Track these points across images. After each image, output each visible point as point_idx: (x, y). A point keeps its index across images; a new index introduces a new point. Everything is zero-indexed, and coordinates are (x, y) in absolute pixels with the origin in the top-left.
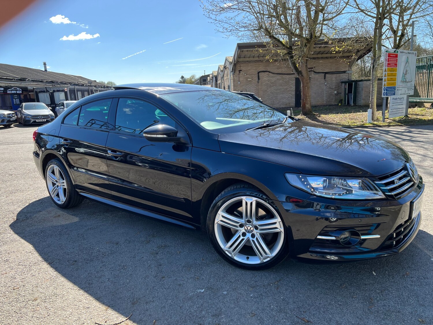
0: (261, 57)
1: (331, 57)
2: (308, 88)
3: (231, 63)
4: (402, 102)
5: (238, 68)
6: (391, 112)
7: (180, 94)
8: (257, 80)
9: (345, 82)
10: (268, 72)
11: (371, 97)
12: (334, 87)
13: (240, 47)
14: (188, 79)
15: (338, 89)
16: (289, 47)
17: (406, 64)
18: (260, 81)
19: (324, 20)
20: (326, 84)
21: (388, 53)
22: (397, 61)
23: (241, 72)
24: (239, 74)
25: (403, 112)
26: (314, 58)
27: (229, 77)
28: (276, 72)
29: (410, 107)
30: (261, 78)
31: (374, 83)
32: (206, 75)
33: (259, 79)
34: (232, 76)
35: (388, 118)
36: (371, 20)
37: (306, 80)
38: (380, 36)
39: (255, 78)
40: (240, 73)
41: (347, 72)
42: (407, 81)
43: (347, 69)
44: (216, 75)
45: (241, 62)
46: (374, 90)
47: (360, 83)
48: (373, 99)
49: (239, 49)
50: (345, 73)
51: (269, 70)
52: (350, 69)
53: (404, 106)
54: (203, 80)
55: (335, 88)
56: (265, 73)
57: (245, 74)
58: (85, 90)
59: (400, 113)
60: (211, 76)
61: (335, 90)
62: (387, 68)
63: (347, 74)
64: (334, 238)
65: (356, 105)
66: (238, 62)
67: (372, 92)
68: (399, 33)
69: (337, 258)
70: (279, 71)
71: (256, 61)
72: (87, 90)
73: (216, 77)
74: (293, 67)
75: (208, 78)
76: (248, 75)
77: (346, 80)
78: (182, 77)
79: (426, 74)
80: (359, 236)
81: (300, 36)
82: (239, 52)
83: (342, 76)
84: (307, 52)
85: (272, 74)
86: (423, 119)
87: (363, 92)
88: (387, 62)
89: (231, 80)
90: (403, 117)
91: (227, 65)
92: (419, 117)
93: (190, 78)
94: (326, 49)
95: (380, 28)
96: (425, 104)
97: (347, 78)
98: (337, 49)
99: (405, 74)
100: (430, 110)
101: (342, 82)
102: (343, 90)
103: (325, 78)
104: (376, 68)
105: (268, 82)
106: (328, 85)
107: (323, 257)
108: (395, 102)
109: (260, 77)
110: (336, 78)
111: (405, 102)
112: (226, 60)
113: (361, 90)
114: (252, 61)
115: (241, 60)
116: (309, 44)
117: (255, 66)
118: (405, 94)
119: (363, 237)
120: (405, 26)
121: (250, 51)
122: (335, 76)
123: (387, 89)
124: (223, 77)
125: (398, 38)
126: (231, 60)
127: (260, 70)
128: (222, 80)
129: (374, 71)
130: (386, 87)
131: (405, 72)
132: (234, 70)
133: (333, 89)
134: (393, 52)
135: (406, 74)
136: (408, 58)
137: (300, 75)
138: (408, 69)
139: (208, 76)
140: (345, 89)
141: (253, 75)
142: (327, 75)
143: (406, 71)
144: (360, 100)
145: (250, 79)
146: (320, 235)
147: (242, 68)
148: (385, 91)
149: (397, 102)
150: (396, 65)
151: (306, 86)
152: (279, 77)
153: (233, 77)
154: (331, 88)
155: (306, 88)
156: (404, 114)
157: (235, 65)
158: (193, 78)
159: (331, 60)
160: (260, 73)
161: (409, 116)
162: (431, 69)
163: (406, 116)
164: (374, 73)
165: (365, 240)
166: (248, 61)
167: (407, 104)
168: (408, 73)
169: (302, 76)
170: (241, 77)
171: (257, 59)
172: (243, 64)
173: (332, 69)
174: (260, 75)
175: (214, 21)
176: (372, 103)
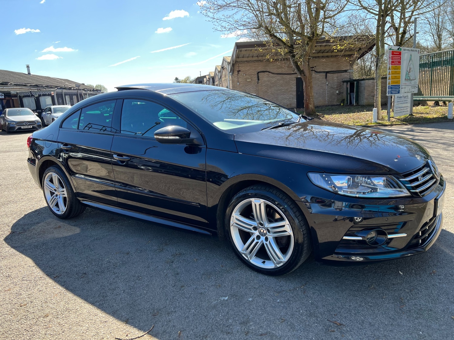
0: (260, 56)
1: (331, 56)
2: (311, 88)
3: (229, 63)
4: (406, 101)
5: (237, 69)
6: (396, 111)
7: (190, 94)
8: (257, 80)
9: (347, 82)
10: (268, 73)
11: (376, 96)
12: (335, 87)
13: (239, 46)
14: (182, 80)
15: (340, 89)
16: (290, 45)
17: (410, 61)
18: (260, 81)
19: (325, 18)
20: (327, 84)
21: (391, 51)
22: (400, 58)
23: (240, 72)
24: (238, 75)
25: (408, 111)
26: (316, 57)
27: (227, 78)
28: (276, 72)
29: (414, 106)
30: (261, 78)
31: (378, 82)
32: (202, 76)
33: (258, 79)
34: (230, 77)
35: (393, 117)
36: (373, 18)
37: (308, 80)
38: (383, 34)
39: (255, 79)
40: (238, 73)
41: (348, 71)
42: (411, 79)
43: (348, 68)
44: (213, 76)
45: (239, 62)
46: (378, 89)
47: (362, 82)
48: (378, 98)
49: (237, 48)
50: (346, 72)
51: (268, 70)
52: (352, 69)
53: (409, 105)
54: (199, 81)
55: (337, 87)
56: (265, 73)
57: (244, 75)
58: (73, 93)
59: (405, 111)
60: (207, 77)
61: (337, 90)
62: (391, 65)
63: (349, 73)
64: (360, 238)
65: (359, 104)
66: (236, 62)
67: (376, 90)
69: (362, 259)
70: (280, 71)
71: (255, 61)
72: (76, 94)
73: (213, 78)
74: (295, 67)
75: (205, 79)
76: (247, 76)
77: (347, 79)
78: (177, 79)
79: (429, 72)
80: (386, 235)
81: (301, 34)
82: (237, 51)
83: (344, 75)
84: (309, 50)
85: (272, 74)
86: (428, 117)
87: (366, 91)
88: (391, 60)
89: (229, 80)
90: (408, 115)
91: (225, 66)
92: (423, 115)
93: (185, 80)
94: (327, 48)
95: (383, 26)
96: (428, 102)
97: (348, 77)
98: (339, 47)
99: (408, 72)
100: (434, 108)
101: (344, 82)
102: (345, 89)
103: (326, 78)
104: (380, 66)
105: (269, 82)
106: (329, 85)
107: (348, 258)
108: (400, 100)
109: (259, 77)
110: (337, 77)
111: (409, 100)
112: (224, 60)
113: (363, 89)
114: (250, 61)
115: (238, 60)
116: (311, 42)
117: (255, 66)
118: (409, 92)
119: (390, 236)
120: (406, 24)
121: (248, 50)
122: (336, 75)
123: (391, 87)
124: (220, 78)
125: (400, 36)
126: (229, 60)
127: (259, 71)
128: (220, 81)
129: (377, 69)
130: (390, 85)
131: (408, 70)
132: (232, 71)
133: (335, 89)
134: (397, 49)
135: (410, 72)
136: (411, 55)
137: (303, 75)
138: (411, 66)
139: (205, 77)
140: (347, 88)
141: (253, 76)
142: (328, 75)
143: (410, 69)
144: (362, 99)
145: (249, 80)
146: (346, 235)
147: (240, 68)
148: (390, 90)
149: (402, 100)
150: (400, 62)
151: (309, 86)
152: (279, 77)
153: (232, 77)
154: (332, 88)
155: (309, 87)
156: (409, 113)
157: (233, 65)
158: (188, 79)
159: (332, 59)
160: (259, 73)
161: (413, 114)
162: (433, 67)
163: (411, 115)
164: (378, 71)
165: (392, 239)
166: (246, 61)
167: (411, 102)
168: (412, 71)
169: (304, 75)
170: (240, 77)
171: (256, 58)
172: (241, 64)
173: (333, 68)
174: (259, 75)
175: (212, 19)
176: (377, 102)
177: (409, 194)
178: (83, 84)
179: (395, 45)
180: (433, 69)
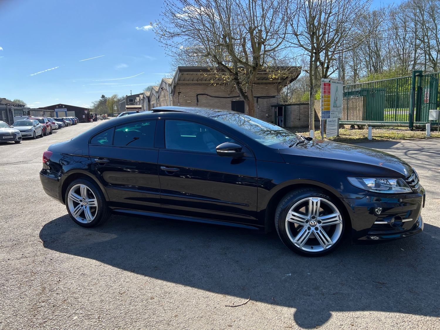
0: (199, 80)
1: (262, 83)
2: (253, 111)
3: (170, 85)
4: (334, 124)
5: (177, 90)
6: (328, 132)
8: (196, 102)
9: (275, 106)
10: (206, 95)
11: (310, 119)
12: (265, 110)
13: (181, 70)
14: (109, 98)
15: (269, 112)
16: (235, 73)
17: (336, 92)
18: (199, 103)
19: (265, 51)
20: (258, 107)
21: (324, 82)
22: (330, 89)
23: (180, 94)
24: (178, 96)
25: (336, 133)
26: (258, 84)
27: (166, 98)
28: (214, 96)
29: (340, 128)
30: (200, 100)
31: (312, 108)
32: (132, 95)
33: (198, 101)
34: (171, 98)
35: (325, 138)
36: (308, 54)
37: (252, 104)
38: (316, 68)
39: (194, 100)
40: (179, 95)
41: (276, 97)
42: (338, 106)
43: (276, 94)
44: (149, 95)
45: (180, 84)
47: (289, 107)
48: (312, 121)
49: (180, 72)
50: (274, 98)
51: (207, 93)
52: (278, 95)
53: (336, 127)
54: (130, 100)
55: (267, 111)
56: (204, 95)
57: (185, 97)
59: (334, 133)
60: (141, 96)
61: (267, 113)
62: (323, 94)
63: (276, 99)
64: (386, 223)
65: (286, 126)
66: (178, 84)
67: (311, 115)
68: (326, 66)
70: (217, 94)
71: (195, 84)
73: (149, 98)
74: (240, 92)
75: (138, 98)
76: (187, 98)
77: (275, 104)
78: (103, 96)
79: (346, 100)
80: (401, 220)
81: (246, 64)
82: (180, 75)
83: (272, 100)
84: (253, 78)
85: (210, 97)
86: (352, 138)
87: (292, 115)
88: (323, 90)
89: (170, 101)
90: (336, 136)
91: (165, 87)
92: (347, 137)
93: (112, 97)
94: (264, 76)
95: (316, 61)
96: (344, 125)
97: (276, 102)
98: (274, 76)
99: (336, 100)
100: (351, 131)
101: (272, 106)
102: (274, 113)
103: (257, 102)
104: (313, 94)
105: (207, 104)
106: (260, 109)
108: (330, 124)
109: (198, 100)
110: (267, 102)
111: (336, 124)
112: (163, 81)
113: (290, 113)
114: (190, 84)
115: (181, 82)
116: (255, 71)
117: (193, 88)
118: (336, 117)
119: (403, 221)
120: (329, 60)
121: (190, 74)
122: (266, 100)
123: (324, 113)
124: (158, 98)
125: (325, 70)
126: (170, 81)
127: (198, 93)
128: (158, 101)
129: (312, 97)
130: (323, 111)
131: (336, 99)
132: (173, 92)
133: (265, 112)
134: (329, 81)
135: (336, 101)
136: (337, 87)
137: (247, 99)
138: (338, 96)
139: (138, 95)
140: (276, 112)
141: (192, 97)
142: (259, 99)
143: (337, 98)
144: (289, 122)
145: (189, 101)
147: (181, 90)
148: (323, 115)
149: (331, 124)
150: (329, 92)
151: (252, 109)
152: (216, 100)
153: (173, 98)
154: (263, 111)
156: (336, 134)
157: (175, 87)
158: (115, 97)
159: (262, 86)
160: (198, 96)
161: (340, 136)
162: (349, 96)
163: (338, 136)
164: (312, 99)
166: (186, 84)
167: (338, 125)
168: (338, 100)
169: (248, 100)
170: (181, 99)
171: (196, 82)
172: (182, 86)
173: (263, 94)
174: (198, 97)
175: (165, 45)
176: (311, 125)
177: (412, 191)
178: (5, 99)
179: (321, 77)
180: (349, 98)
